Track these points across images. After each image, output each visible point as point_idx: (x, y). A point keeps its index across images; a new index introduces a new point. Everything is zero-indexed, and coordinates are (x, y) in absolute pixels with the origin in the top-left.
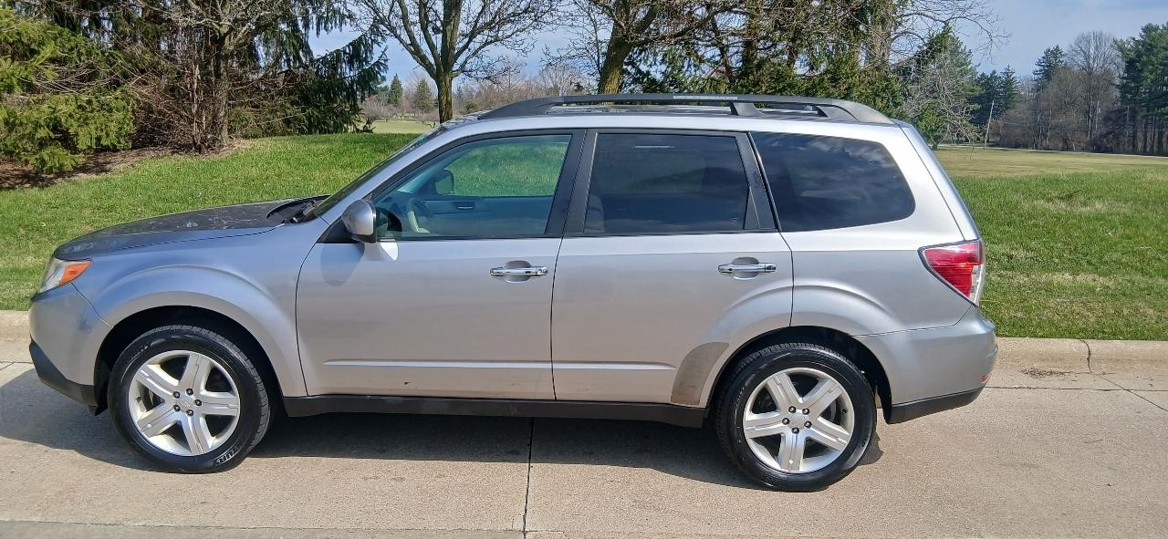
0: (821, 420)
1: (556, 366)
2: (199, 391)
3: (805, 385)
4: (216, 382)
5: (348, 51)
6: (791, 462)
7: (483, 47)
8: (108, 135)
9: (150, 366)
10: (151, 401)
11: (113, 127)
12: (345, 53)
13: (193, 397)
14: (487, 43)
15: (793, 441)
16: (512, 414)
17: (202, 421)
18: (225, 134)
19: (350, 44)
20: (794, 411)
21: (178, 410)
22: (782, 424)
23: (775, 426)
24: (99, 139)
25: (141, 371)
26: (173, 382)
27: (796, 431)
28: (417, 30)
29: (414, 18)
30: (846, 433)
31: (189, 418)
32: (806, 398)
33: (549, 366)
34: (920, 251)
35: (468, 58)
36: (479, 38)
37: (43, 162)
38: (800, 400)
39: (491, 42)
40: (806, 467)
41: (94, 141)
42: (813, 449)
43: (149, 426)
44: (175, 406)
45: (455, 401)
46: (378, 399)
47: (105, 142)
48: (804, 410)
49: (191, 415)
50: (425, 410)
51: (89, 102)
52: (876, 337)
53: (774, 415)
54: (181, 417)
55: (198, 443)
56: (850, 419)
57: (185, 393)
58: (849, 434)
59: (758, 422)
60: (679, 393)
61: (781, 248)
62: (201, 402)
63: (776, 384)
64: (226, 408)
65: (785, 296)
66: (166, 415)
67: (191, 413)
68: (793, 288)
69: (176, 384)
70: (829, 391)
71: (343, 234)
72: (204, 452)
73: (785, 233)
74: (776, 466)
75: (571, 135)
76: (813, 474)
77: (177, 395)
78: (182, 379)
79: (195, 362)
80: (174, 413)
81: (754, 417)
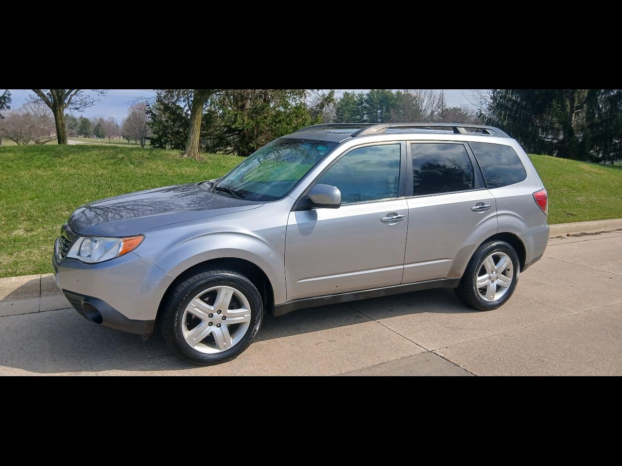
0: (501, 275)
2: (225, 310)
6: (491, 296)
9: (195, 300)
13: (221, 315)
15: (492, 287)
16: (382, 295)
17: (226, 329)
20: (492, 273)
23: (486, 281)
25: (191, 304)
26: (209, 307)
27: (493, 282)
31: (218, 329)
32: (498, 265)
34: (533, 195)
38: (495, 267)
44: (210, 323)
48: (496, 272)
50: (343, 300)
52: (524, 234)
53: (485, 276)
54: (214, 329)
55: (225, 344)
56: (511, 273)
57: (216, 314)
58: (511, 279)
59: (481, 281)
60: (451, 272)
61: (491, 197)
62: (225, 317)
63: (488, 262)
64: (242, 318)
65: (495, 219)
66: (205, 329)
67: (219, 326)
68: (497, 215)
69: (212, 308)
70: (506, 261)
71: (307, 205)
72: (228, 348)
73: (490, 190)
74: (486, 300)
75: (400, 144)
76: (498, 300)
77: (211, 316)
78: (215, 305)
79: (226, 293)
80: (209, 327)
81: (479, 279)
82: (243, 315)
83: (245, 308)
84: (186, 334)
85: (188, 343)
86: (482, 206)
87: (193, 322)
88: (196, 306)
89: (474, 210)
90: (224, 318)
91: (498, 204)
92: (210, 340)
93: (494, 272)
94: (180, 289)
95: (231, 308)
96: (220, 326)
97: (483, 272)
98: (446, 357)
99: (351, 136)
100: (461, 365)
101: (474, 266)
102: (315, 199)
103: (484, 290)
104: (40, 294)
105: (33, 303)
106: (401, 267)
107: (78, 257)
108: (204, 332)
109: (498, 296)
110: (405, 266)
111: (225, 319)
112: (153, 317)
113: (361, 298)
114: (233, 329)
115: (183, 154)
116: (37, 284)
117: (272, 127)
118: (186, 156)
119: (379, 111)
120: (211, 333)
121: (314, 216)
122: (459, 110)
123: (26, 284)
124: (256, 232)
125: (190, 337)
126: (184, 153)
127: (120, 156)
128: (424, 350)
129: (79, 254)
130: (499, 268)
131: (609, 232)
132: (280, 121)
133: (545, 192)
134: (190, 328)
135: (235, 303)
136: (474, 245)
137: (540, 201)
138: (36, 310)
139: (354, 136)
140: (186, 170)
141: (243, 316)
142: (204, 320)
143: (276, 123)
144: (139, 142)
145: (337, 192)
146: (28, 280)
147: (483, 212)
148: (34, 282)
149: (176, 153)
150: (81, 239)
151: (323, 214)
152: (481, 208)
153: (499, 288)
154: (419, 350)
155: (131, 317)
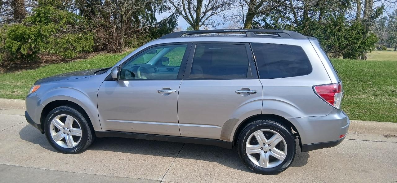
0: (275, 149)
1: (180, 125)
2: (70, 127)
3: (269, 136)
4: (75, 125)
5: (168, 19)
6: (264, 163)
7: (209, 17)
8: (86, 47)
9: (55, 119)
10: (57, 130)
11: (87, 44)
12: (167, 19)
13: (68, 130)
14: (212, 15)
15: (264, 156)
16: (167, 140)
17: (71, 137)
18: (123, 46)
19: (169, 17)
20: (265, 145)
21: (64, 133)
22: (260, 149)
23: (258, 150)
24: (83, 48)
25: (53, 120)
26: (63, 124)
27: (266, 152)
28: (188, 11)
29: (186, 7)
30: (284, 154)
31: (68, 136)
32: (269, 140)
33: (178, 124)
34: (313, 87)
35: (205, 20)
36: (208, 13)
37: (66, 55)
38: (267, 141)
39: (213, 15)
40: (269, 166)
41: (81, 49)
42: (272, 159)
43: (56, 138)
44: (64, 132)
45: (148, 135)
46: (124, 133)
47: (85, 49)
48: (268, 145)
49: (68, 135)
51: (81, 36)
52: (295, 119)
53: (257, 146)
56: (285, 148)
57: (66, 128)
59: (251, 148)
60: (223, 136)
61: (259, 85)
63: (259, 135)
65: (259, 103)
68: (263, 100)
70: (278, 138)
72: (71, 148)
74: (258, 165)
75: (188, 44)
76: (272, 168)
78: (65, 124)
81: (249, 146)
83: (79, 129)
84: (53, 134)
85: (53, 139)
86: (247, 92)
88: (56, 122)
89: (239, 93)
91: (265, 91)
97: (254, 142)
103: (256, 156)
108: (62, 136)
111: (71, 132)
114: (75, 138)
120: (65, 137)
130: (271, 143)
141: (79, 133)
142: (61, 130)
147: (248, 96)
154: (157, 179)
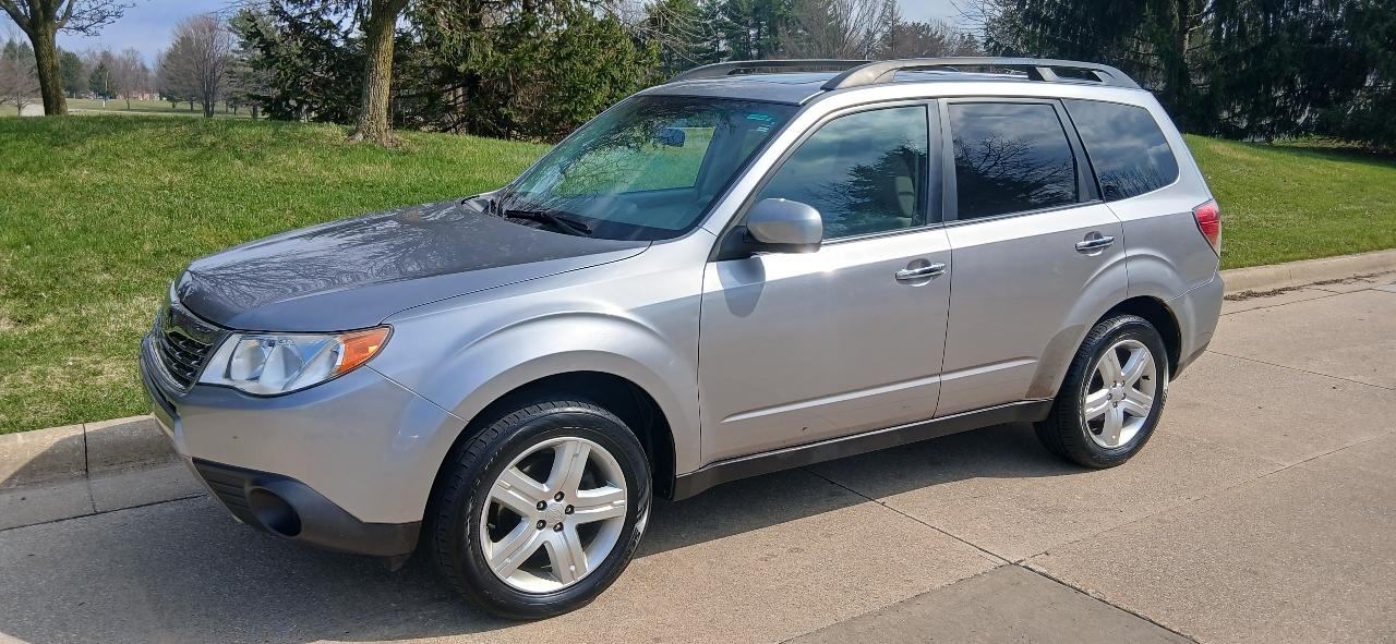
0: (1133, 390)
2: (575, 492)
6: (1115, 436)
13: (565, 504)
15: (1114, 415)
20: (1115, 386)
22: (1107, 401)
27: (1116, 405)
31: (557, 535)
32: (1124, 370)
33: (938, 379)
34: (1194, 213)
38: (1122, 373)
40: (1125, 437)
44: (539, 522)
48: (1122, 382)
50: (816, 459)
52: (1179, 300)
53: (1102, 392)
54: (550, 537)
55: (573, 568)
56: (1152, 384)
57: (553, 501)
58: (1151, 398)
59: (1093, 403)
60: (1036, 387)
61: (1114, 220)
62: (572, 507)
63: (1108, 361)
64: (609, 508)
65: (1122, 268)
66: (529, 538)
67: (559, 528)
68: (1127, 260)
69: (545, 489)
70: (1142, 359)
71: (740, 247)
72: (579, 579)
73: (1111, 204)
74: (1104, 445)
75: (926, 105)
76: (1128, 444)
77: (542, 506)
78: (551, 480)
79: (573, 453)
80: (538, 532)
81: (1090, 399)
82: (609, 500)
83: (615, 485)
84: (490, 550)
85: (495, 569)
86: (1096, 241)
87: (504, 521)
88: (511, 487)
89: (1082, 250)
90: (570, 510)
91: (1126, 235)
92: (539, 562)
93: (1118, 384)
94: (475, 450)
95: (584, 486)
96: (561, 529)
97: (1098, 384)
98: (1054, 575)
99: (822, 89)
100: (1090, 591)
101: (1081, 374)
102: (761, 232)
103: (1098, 424)
104: (87, 470)
105: (75, 493)
106: (936, 379)
107: (226, 382)
108: (530, 543)
109: (1128, 435)
110: (945, 378)
111: (572, 511)
112: (417, 514)
113: (853, 452)
114: (589, 533)
115: (352, 134)
116: (75, 449)
117: (549, 71)
118: (360, 137)
119: (752, 32)
120: (543, 547)
121: (756, 271)
122: (927, 28)
123: (52, 449)
124: (635, 311)
125: (499, 557)
126: (356, 131)
127: (208, 139)
128: (1001, 562)
129: (228, 375)
130: (1129, 374)
131: (1299, 288)
132: (569, 56)
133: (1214, 207)
134: (496, 536)
135: (594, 476)
136: (1082, 327)
137: (1205, 224)
138: (88, 509)
139: (829, 88)
140: (368, 171)
141: (611, 503)
142: (527, 516)
143: (560, 59)
144: (198, 106)
145: (814, 216)
146: (56, 440)
147: (1100, 253)
148: (70, 444)
149: (332, 130)
150: (235, 338)
151: (777, 267)
152: (1092, 244)
153: (1128, 417)
154: (989, 563)
155: (367, 517)
